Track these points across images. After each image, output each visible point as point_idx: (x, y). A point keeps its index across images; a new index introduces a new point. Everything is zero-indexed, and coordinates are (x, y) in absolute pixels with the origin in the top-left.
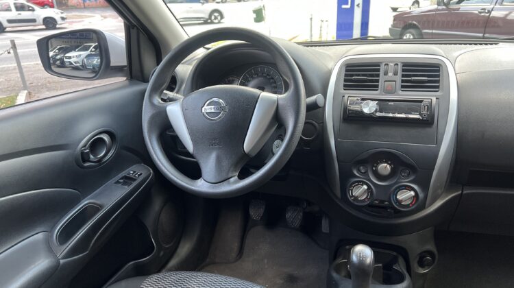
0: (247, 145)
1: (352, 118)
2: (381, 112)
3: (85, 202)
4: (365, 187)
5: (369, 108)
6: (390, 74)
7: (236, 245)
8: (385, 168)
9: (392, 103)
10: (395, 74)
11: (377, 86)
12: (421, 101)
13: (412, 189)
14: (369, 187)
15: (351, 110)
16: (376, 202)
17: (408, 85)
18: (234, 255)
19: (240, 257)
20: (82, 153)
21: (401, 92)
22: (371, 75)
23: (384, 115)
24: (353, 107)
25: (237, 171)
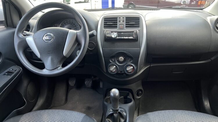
0: (65, 53)
1: (108, 40)
2: (119, 37)
4: (115, 67)
5: (114, 35)
6: (121, 22)
7: (64, 98)
8: (121, 58)
9: (122, 33)
10: (123, 21)
11: (117, 27)
12: (133, 32)
13: (132, 66)
15: (107, 37)
16: (119, 72)
17: (128, 26)
18: (63, 102)
19: (66, 103)
21: (126, 29)
22: (114, 22)
23: (120, 38)
24: (108, 35)
25: (61, 64)
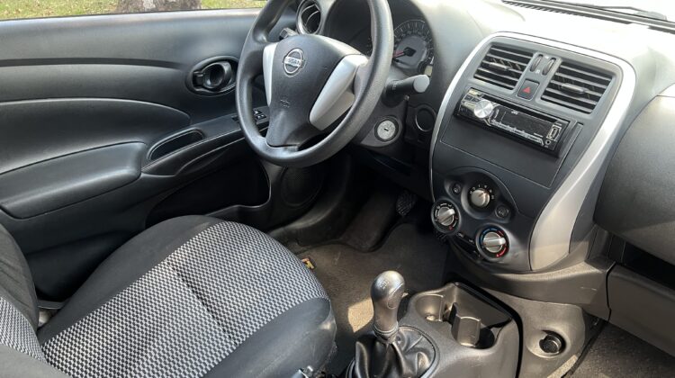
0: (314, 114)
1: (462, 116)
2: (498, 120)
3: (192, 129)
4: (451, 212)
5: (483, 110)
6: (538, 71)
8: (482, 197)
9: (515, 112)
10: (544, 73)
11: (514, 83)
12: (553, 121)
14: (456, 215)
15: (465, 108)
16: (460, 235)
17: (556, 92)
18: (369, 244)
20: (195, 77)
21: (538, 100)
22: (514, 66)
23: (500, 125)
24: (467, 104)
25: (299, 141)
